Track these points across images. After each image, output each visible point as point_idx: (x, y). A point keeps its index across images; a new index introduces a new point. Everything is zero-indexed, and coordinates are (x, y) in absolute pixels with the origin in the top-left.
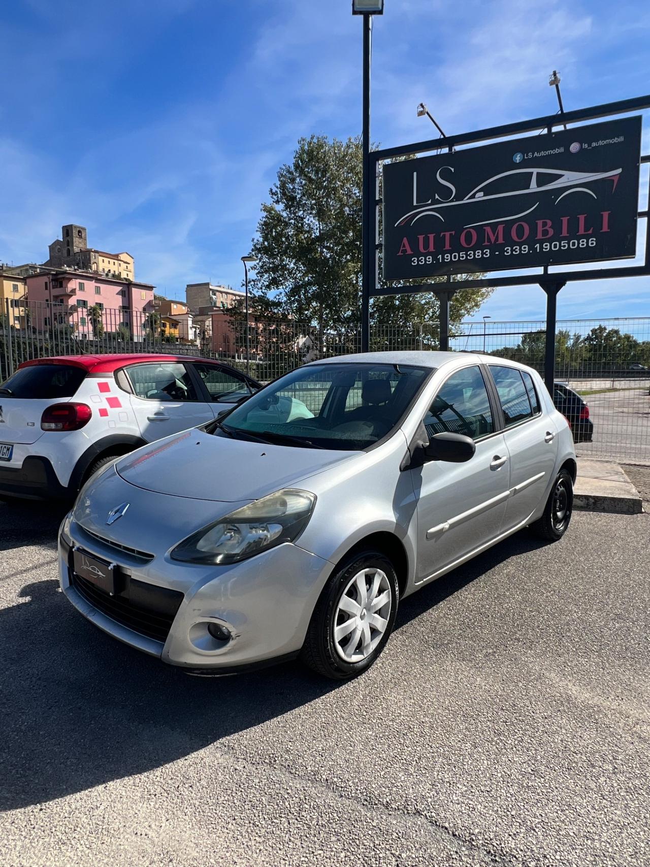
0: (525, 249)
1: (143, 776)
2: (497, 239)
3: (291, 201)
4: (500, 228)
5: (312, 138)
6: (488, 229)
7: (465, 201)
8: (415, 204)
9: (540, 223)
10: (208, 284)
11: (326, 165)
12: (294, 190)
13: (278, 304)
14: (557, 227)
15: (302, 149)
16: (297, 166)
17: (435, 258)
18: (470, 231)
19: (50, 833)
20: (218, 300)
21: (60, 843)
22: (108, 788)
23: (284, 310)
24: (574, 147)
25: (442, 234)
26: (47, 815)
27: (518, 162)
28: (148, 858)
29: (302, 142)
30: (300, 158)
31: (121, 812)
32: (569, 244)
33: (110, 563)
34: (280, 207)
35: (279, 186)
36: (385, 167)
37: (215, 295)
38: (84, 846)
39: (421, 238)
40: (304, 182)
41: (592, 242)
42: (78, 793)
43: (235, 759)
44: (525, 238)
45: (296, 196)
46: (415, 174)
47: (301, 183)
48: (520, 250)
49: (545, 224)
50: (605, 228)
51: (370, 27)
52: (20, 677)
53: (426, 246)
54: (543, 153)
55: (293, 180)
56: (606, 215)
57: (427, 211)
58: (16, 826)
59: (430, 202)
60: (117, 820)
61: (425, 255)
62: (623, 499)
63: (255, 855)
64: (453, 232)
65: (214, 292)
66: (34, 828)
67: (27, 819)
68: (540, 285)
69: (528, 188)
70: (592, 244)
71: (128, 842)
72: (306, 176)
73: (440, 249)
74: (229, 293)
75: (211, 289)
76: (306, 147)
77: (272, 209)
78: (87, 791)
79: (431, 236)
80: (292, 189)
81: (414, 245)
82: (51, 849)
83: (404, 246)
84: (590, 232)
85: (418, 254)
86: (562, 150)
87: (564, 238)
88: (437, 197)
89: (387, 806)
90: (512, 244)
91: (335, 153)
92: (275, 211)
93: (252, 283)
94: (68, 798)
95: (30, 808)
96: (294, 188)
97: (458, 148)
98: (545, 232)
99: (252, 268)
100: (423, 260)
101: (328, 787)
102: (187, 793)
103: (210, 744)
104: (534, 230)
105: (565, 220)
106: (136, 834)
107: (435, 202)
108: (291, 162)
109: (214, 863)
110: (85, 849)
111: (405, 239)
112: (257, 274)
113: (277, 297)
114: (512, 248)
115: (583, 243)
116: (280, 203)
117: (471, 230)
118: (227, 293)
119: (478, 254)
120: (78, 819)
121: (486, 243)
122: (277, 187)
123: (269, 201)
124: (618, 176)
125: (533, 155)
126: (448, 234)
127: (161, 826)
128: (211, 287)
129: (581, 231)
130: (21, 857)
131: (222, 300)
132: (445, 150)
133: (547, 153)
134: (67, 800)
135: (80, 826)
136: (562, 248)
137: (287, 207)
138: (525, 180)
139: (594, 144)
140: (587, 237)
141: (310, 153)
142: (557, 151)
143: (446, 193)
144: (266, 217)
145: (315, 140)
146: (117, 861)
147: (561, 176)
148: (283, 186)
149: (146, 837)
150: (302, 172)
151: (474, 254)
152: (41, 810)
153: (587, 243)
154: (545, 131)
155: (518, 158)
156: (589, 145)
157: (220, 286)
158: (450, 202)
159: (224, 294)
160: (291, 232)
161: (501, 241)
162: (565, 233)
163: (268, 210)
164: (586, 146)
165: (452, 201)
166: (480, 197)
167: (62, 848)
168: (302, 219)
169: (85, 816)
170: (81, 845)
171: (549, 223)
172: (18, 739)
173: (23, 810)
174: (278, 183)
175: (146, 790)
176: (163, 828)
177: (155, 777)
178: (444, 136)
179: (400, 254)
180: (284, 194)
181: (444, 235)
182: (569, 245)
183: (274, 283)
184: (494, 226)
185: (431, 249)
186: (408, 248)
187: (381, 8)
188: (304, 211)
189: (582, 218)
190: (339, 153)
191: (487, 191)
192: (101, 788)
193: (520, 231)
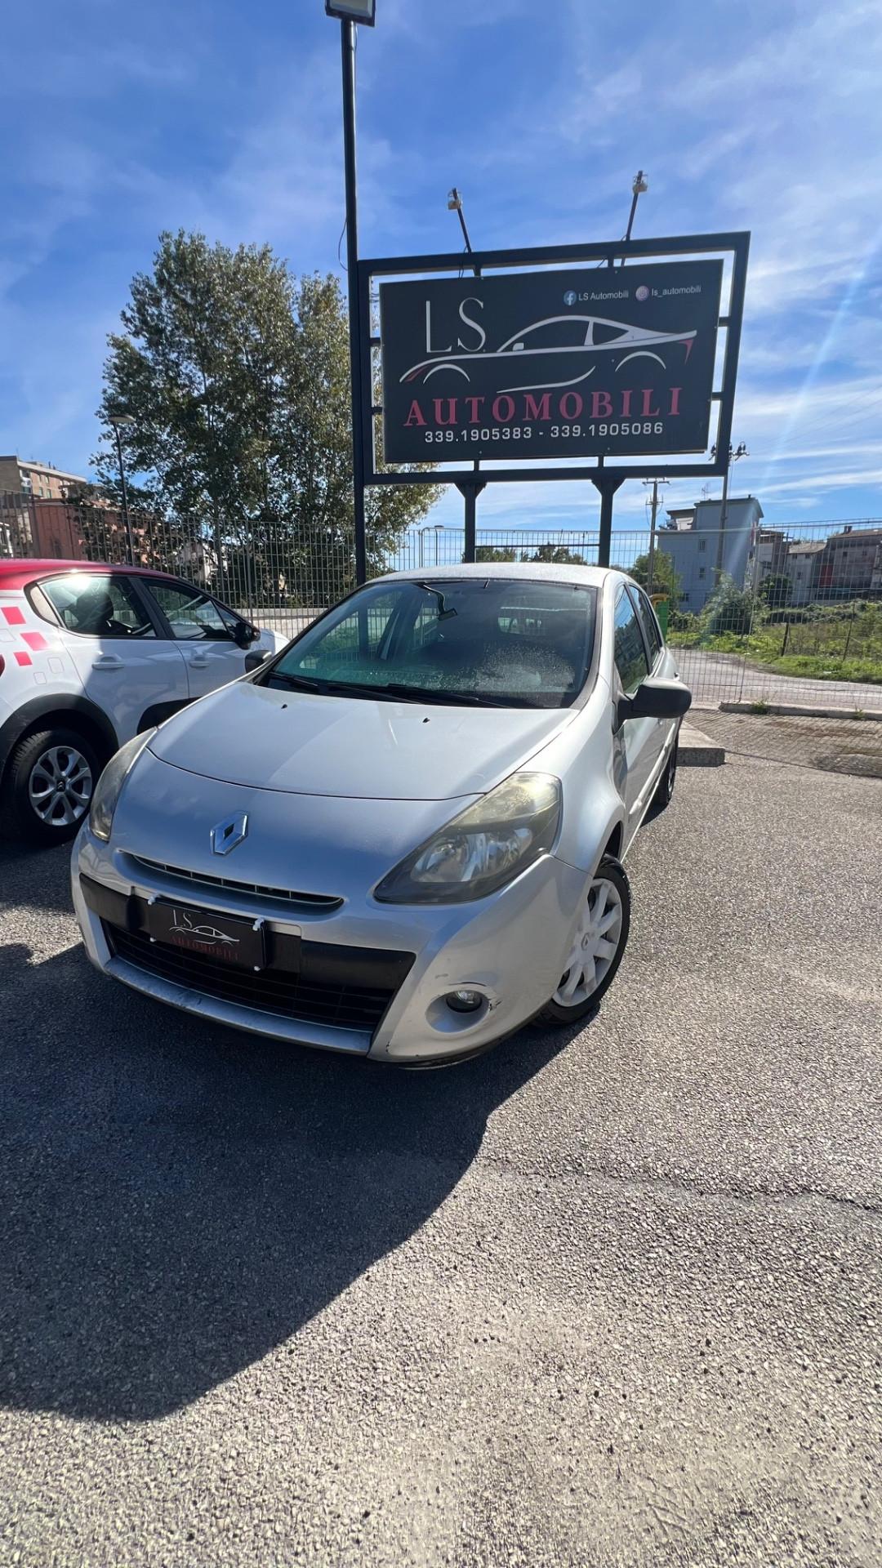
0: (577, 430)
1: (412, 1242)
2: (541, 413)
3: (156, 336)
4: (546, 397)
5: (181, 235)
6: (529, 398)
7: (499, 354)
8: (429, 350)
9: (596, 395)
10: (14, 459)
11: (209, 283)
12: (160, 317)
13: (148, 495)
14: (617, 403)
15: (166, 251)
16: (161, 281)
17: (458, 435)
18: (506, 400)
19: (338, 1389)
20: (34, 485)
21: (369, 1401)
22: (372, 1278)
23: (157, 504)
24: (641, 293)
25: (467, 400)
26: (308, 1357)
27: (570, 304)
28: (524, 1375)
29: (166, 240)
30: (165, 265)
31: (424, 1313)
32: (630, 427)
33: (253, 921)
34: (138, 343)
35: (135, 308)
36: (383, 287)
37: (28, 476)
38: (411, 1391)
39: (438, 402)
40: (174, 306)
41: (659, 428)
42: (332, 1303)
43: (524, 1177)
44: (576, 415)
45: (165, 328)
46: (428, 304)
47: (170, 307)
48: (571, 431)
49: (602, 398)
50: (674, 411)
51: (353, 44)
52: (73, 1124)
53: (445, 415)
54: (602, 296)
55: (157, 302)
56: (676, 391)
57: (445, 363)
58: (269, 1396)
59: (450, 349)
60: (429, 1329)
61: (444, 429)
62: (706, 749)
63: (666, 1317)
64: (483, 399)
65: (27, 472)
66: (304, 1389)
67: (277, 1375)
68: (594, 482)
69: (582, 344)
70: (658, 430)
71: (476, 1361)
72: (176, 296)
73: (464, 423)
74: (52, 475)
75: (20, 468)
76: (173, 249)
77: (127, 345)
78: (343, 1295)
79: (452, 402)
80: (158, 316)
81: (428, 411)
82: (362, 1417)
83: (414, 413)
84: (657, 414)
85: (434, 427)
86: (626, 294)
87: (626, 420)
88: (460, 343)
89: (764, 1190)
90: (561, 422)
91: (221, 267)
92: (131, 349)
93: (107, 460)
94: (321, 1316)
95: (270, 1357)
96: (160, 314)
97: (486, 272)
98: (602, 410)
99: (104, 436)
100: (441, 436)
101: (676, 1185)
102: (499, 1250)
103: (471, 1162)
104: (588, 403)
105: (627, 394)
106: (476, 1341)
107: (461, 351)
108: (150, 271)
109: (621, 1348)
110: (418, 1396)
111: (415, 403)
112: (113, 446)
113: (149, 484)
114: (560, 428)
115: (647, 428)
116: (141, 336)
117: (507, 397)
118: (48, 475)
119: (517, 433)
120: (366, 1348)
121: (527, 418)
122: (132, 310)
123: (121, 331)
124: (692, 341)
125: (590, 295)
126: (475, 401)
127: (503, 1317)
128: (19, 463)
129: (646, 412)
130: (321, 1449)
131: (40, 484)
132: (469, 273)
133: (607, 296)
134: (322, 1320)
135: (377, 1358)
136: (623, 433)
137: (151, 344)
138: (575, 333)
139: (665, 292)
140: (653, 421)
141: (180, 258)
142: (620, 295)
143: (472, 339)
144: (117, 356)
145: (187, 240)
146: (484, 1399)
147: (623, 332)
148: (141, 309)
149: (495, 1341)
150: (170, 292)
151: (511, 433)
152: (291, 1352)
153: (653, 428)
154: (605, 264)
155: (570, 299)
156: (660, 293)
157: (35, 463)
158: (476, 353)
159: (43, 476)
160: (158, 382)
161: (546, 416)
162: (626, 413)
163: (120, 345)
164: (655, 293)
165: (480, 352)
166: (519, 349)
167: (380, 1408)
168: (178, 365)
169: (373, 1339)
170: (405, 1391)
171: (608, 397)
172: (153, 1237)
173: (259, 1364)
174: (133, 303)
175: (435, 1264)
176: (507, 1317)
177: (431, 1239)
178: (470, 249)
179: (407, 424)
180: (144, 322)
181: (470, 402)
182: (631, 430)
183: (142, 462)
184: (537, 394)
185: (452, 420)
186: (419, 415)
187: (371, 14)
188: (179, 353)
189: (647, 393)
190: (227, 267)
191: (529, 341)
192: (361, 1282)
193: (571, 403)
